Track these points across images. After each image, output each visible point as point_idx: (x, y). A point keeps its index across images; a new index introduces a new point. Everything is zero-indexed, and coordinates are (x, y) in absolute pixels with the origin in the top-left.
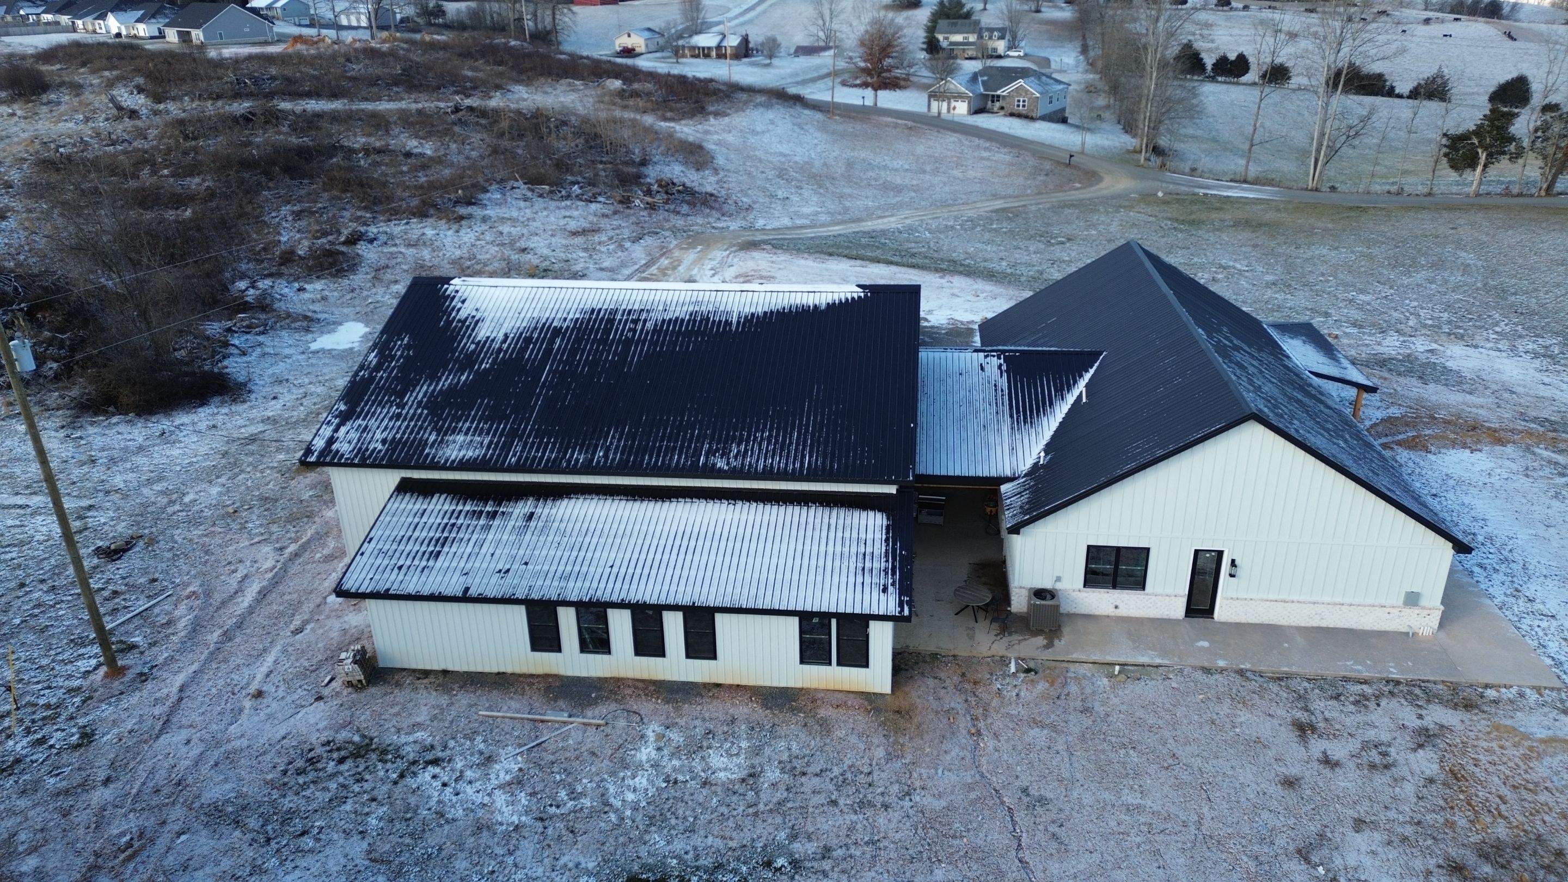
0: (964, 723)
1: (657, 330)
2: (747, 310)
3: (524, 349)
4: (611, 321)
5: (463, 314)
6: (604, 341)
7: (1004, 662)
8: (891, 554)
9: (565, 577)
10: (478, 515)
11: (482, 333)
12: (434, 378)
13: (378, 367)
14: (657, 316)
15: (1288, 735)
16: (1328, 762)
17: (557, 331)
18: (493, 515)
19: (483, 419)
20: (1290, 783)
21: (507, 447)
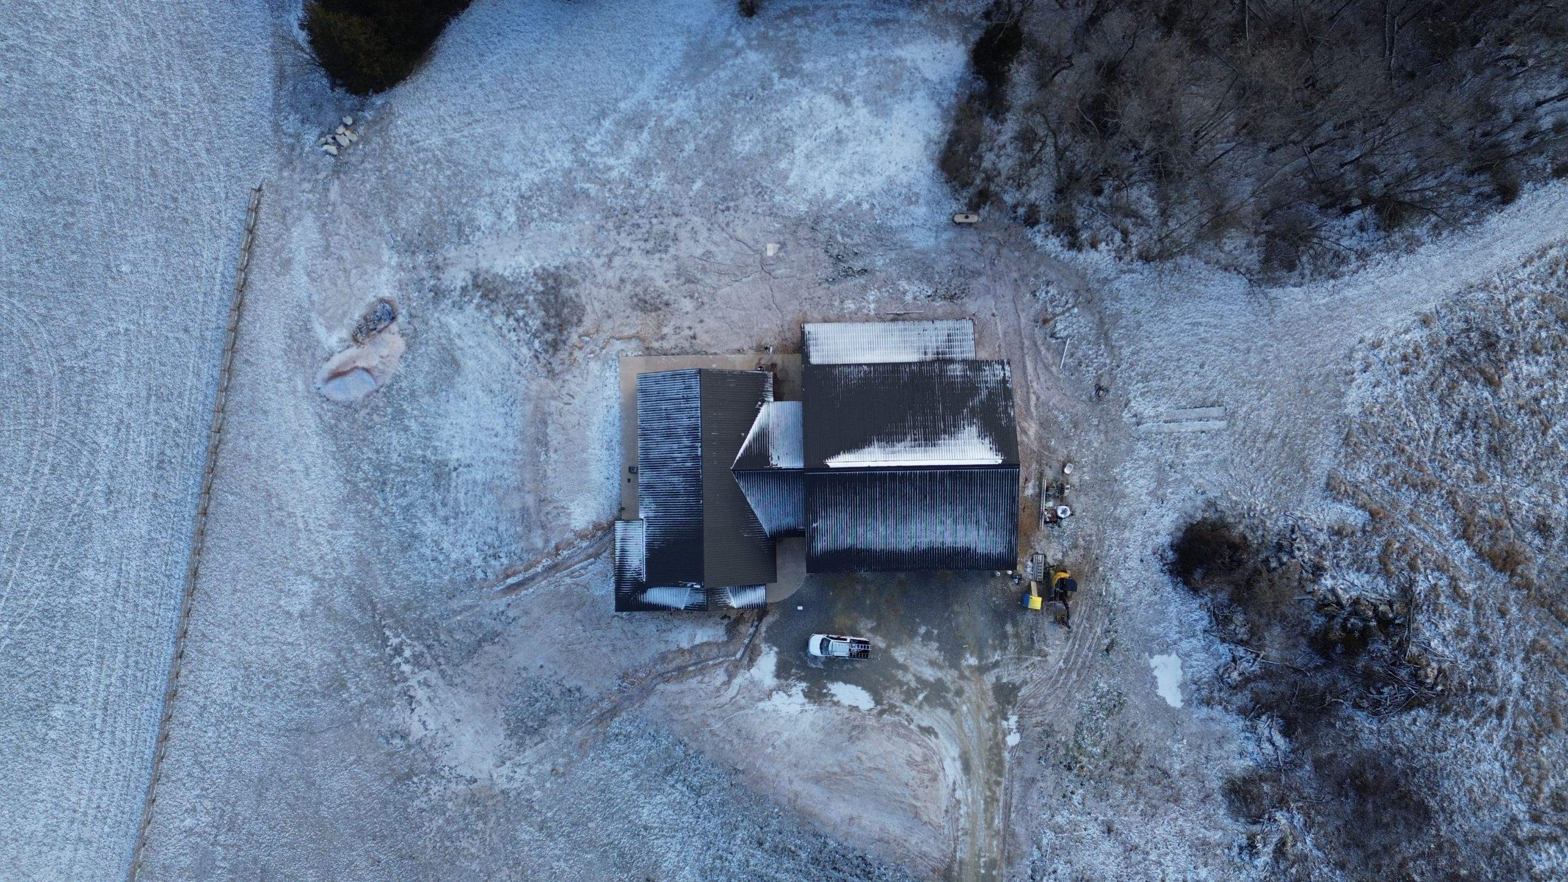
0: (786, 328)
1: (905, 434)
2: (871, 449)
3: (954, 420)
4: (925, 440)
5: (987, 440)
6: (925, 427)
7: (774, 352)
8: (808, 347)
9: (905, 329)
10: (944, 353)
11: (974, 429)
12: (981, 402)
13: (1006, 406)
14: (908, 443)
15: (698, 335)
16: (690, 328)
17: (945, 432)
18: (938, 353)
19: (953, 383)
20: (702, 321)
21: (941, 371)
